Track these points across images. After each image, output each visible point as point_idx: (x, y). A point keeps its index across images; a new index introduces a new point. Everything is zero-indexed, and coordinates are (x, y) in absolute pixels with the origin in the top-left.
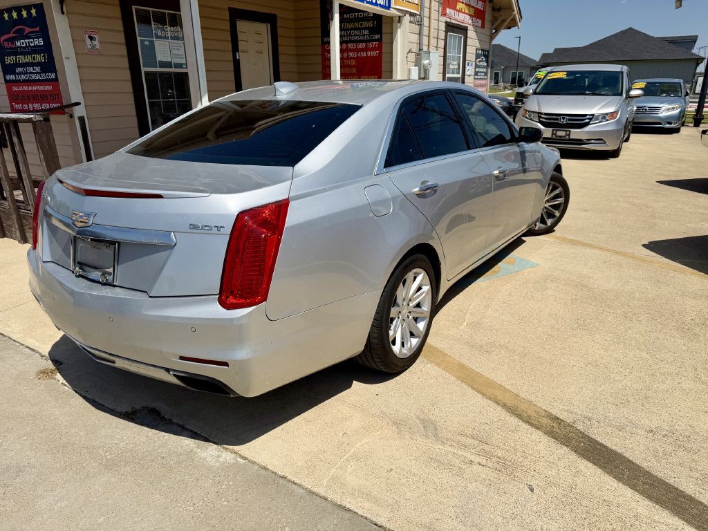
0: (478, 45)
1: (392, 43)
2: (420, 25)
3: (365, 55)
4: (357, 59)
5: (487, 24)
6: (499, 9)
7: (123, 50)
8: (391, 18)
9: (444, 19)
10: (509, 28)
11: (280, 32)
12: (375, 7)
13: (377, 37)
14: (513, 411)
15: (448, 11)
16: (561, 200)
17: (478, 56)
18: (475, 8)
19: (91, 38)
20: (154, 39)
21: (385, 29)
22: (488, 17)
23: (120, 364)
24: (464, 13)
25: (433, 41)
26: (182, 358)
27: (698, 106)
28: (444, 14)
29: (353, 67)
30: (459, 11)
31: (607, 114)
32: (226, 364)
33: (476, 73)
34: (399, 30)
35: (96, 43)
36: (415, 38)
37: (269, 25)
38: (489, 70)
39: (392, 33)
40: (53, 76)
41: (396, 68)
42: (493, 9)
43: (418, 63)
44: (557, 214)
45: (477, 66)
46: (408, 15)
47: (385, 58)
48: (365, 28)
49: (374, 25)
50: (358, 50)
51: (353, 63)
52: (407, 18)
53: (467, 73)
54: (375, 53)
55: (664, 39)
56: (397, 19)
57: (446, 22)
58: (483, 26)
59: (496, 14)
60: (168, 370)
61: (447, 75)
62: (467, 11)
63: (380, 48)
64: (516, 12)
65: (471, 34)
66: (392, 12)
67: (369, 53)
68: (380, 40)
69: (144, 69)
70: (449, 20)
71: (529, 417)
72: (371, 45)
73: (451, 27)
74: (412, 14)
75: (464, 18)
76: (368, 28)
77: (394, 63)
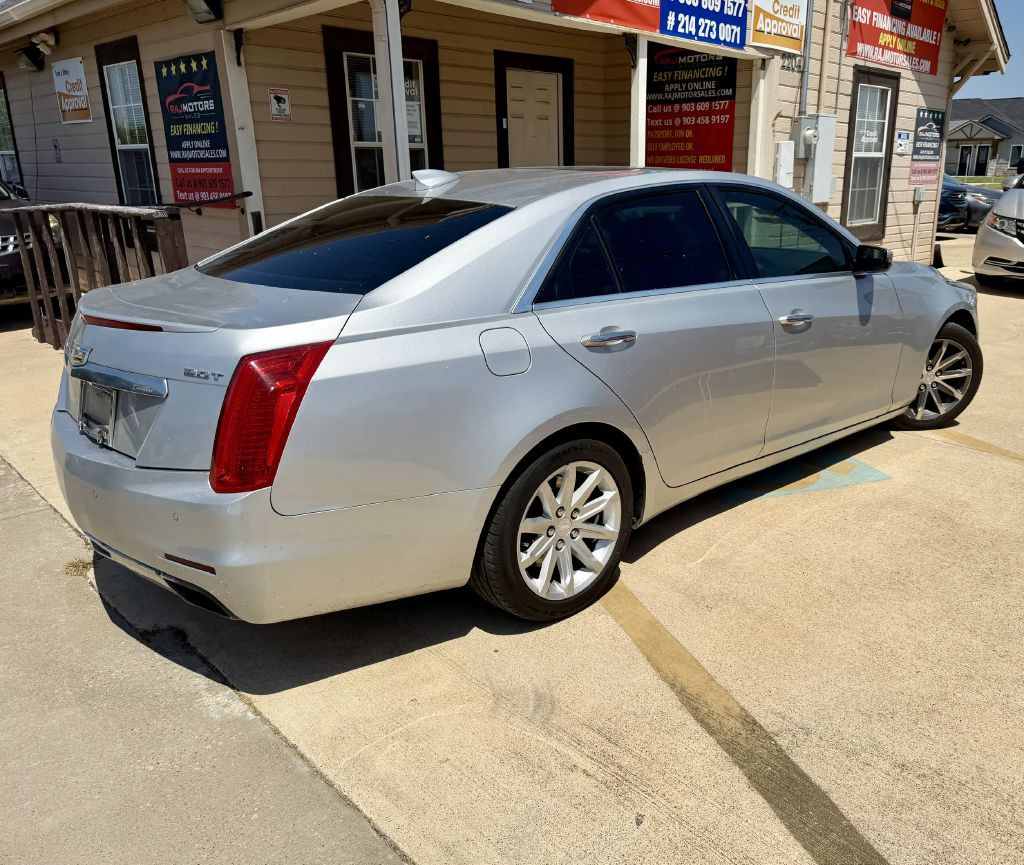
0: (922, 104)
1: (750, 102)
2: (802, 73)
3: (707, 121)
4: (696, 128)
5: (941, 67)
6: (968, 41)
7: (325, 117)
8: (750, 63)
9: (852, 61)
10: (986, 73)
11: (578, 85)
12: (719, 47)
13: (729, 92)
14: (691, 703)
15: (860, 47)
16: (966, 372)
17: (920, 122)
18: (918, 42)
19: (279, 100)
20: (373, 100)
21: (740, 79)
22: (944, 55)
23: (115, 557)
24: (895, 50)
25: (828, 99)
26: (168, 557)
28: (852, 53)
29: (689, 140)
30: (885, 47)
32: (212, 570)
33: (916, 151)
34: (762, 81)
35: (286, 106)
36: (792, 94)
37: (560, 75)
38: (945, 145)
39: (750, 86)
40: (223, 153)
41: (755, 142)
42: (957, 42)
43: (794, 135)
44: (959, 395)
45: (917, 139)
46: (777, 58)
47: (737, 129)
48: (709, 79)
49: (723, 73)
50: (697, 114)
51: (689, 134)
52: (777, 61)
53: (897, 149)
54: (725, 118)
56: (760, 63)
57: (856, 67)
58: (933, 71)
59: (962, 50)
60: (159, 572)
61: (855, 154)
62: (900, 47)
63: (731, 110)
64: (997, 46)
65: (909, 85)
66: (749, 52)
67: (714, 118)
68: (732, 98)
69: (354, 144)
70: (861, 63)
71: (710, 714)
72: (718, 105)
73: (863, 74)
74: (785, 55)
75: (895, 60)
76: (715, 78)
77: (751, 135)
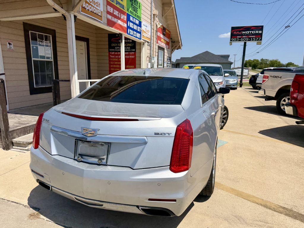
0: (168, 56)
1: (140, 53)
2: (151, 47)
3: (128, 57)
5: (170, 47)
6: (174, 42)
7: (24, 50)
8: (140, 43)
9: (157, 45)
10: (178, 49)
11: (90, 45)
12: (136, 38)
13: (134, 50)
14: (265, 206)
15: (159, 41)
16: (226, 116)
17: (168, 60)
18: (167, 41)
19: (10, 44)
20: (38, 46)
21: (137, 47)
22: (170, 44)
23: (106, 206)
24: (163, 43)
25: (154, 53)
26: (150, 200)
27: (241, 80)
28: (158, 43)
30: (162, 42)
31: (219, 82)
32: (175, 200)
33: (167, 66)
34: (143, 48)
35: (12, 46)
36: (149, 51)
37: (86, 43)
38: (171, 65)
39: (140, 49)
41: (143, 63)
42: (172, 42)
43: (150, 61)
44: (225, 121)
45: (167, 63)
46: (147, 42)
47: (137, 59)
48: (128, 46)
49: (132, 45)
52: (146, 43)
53: (165, 66)
54: (133, 57)
55: (219, 55)
56: (143, 43)
57: (158, 46)
58: (169, 48)
59: (173, 44)
60: (138, 207)
61: (159, 67)
62: (164, 42)
63: (135, 55)
64: (181, 43)
65: (166, 51)
66: (142, 41)
67: (130, 57)
68: (135, 51)
69: (33, 59)
70: (159, 45)
71: (274, 208)
72: (131, 53)
73: (160, 48)
74: (148, 42)
75: (163, 45)
76: (130, 46)
77: (141, 61)
